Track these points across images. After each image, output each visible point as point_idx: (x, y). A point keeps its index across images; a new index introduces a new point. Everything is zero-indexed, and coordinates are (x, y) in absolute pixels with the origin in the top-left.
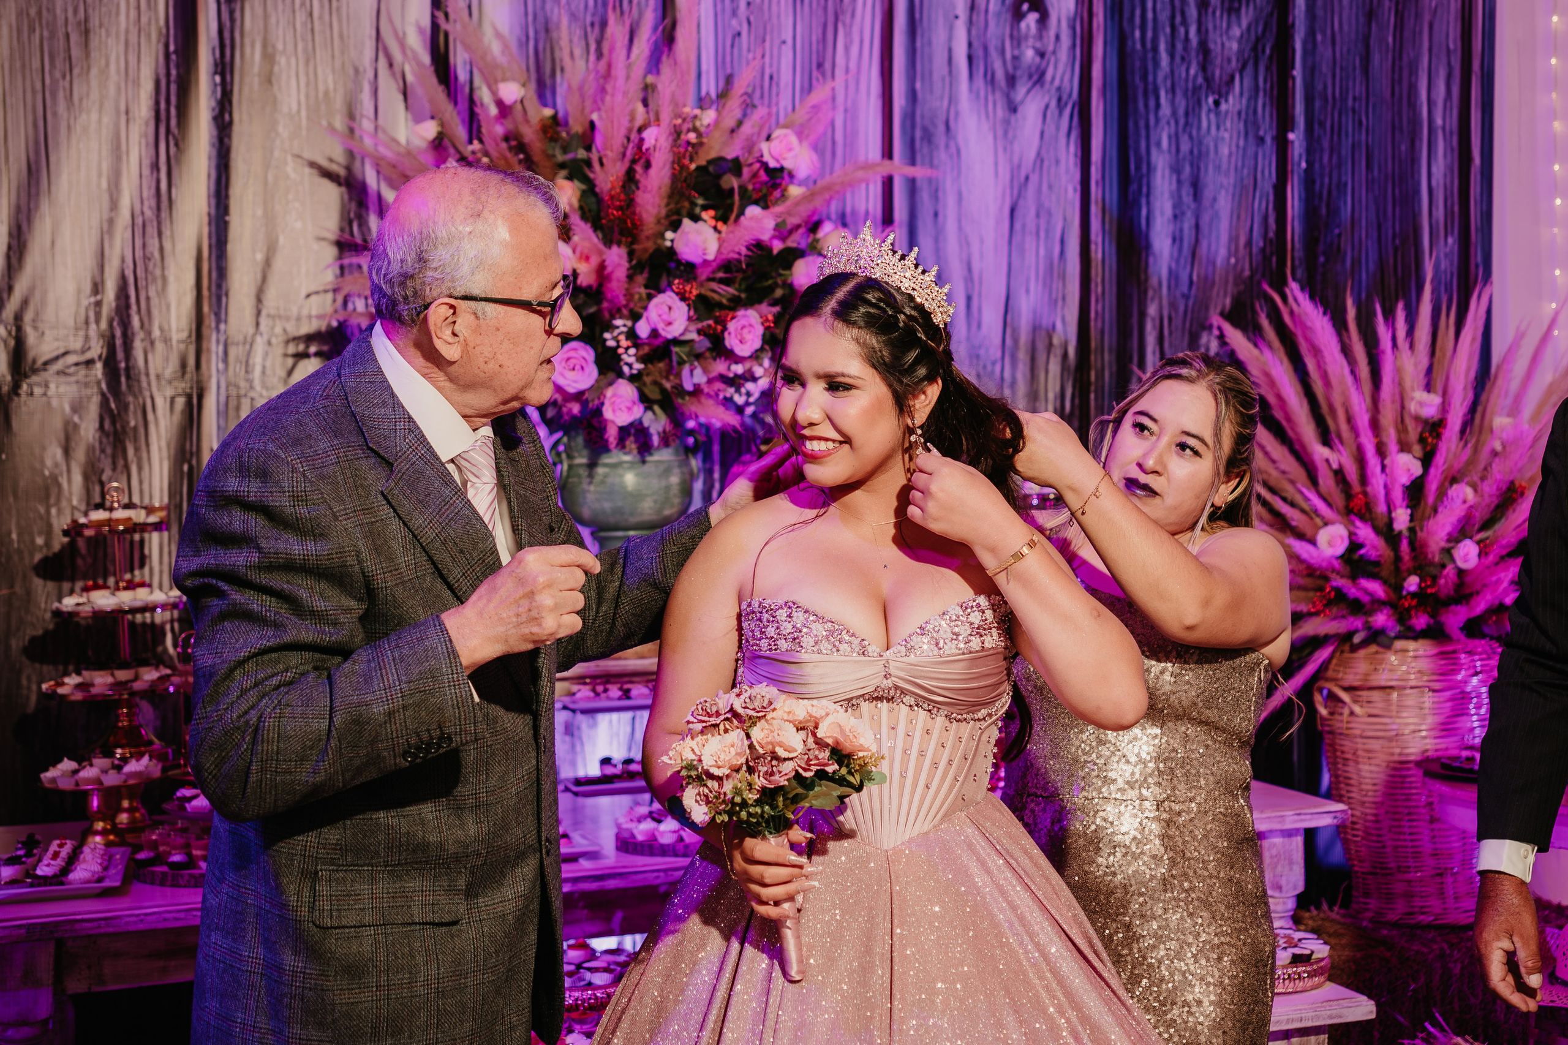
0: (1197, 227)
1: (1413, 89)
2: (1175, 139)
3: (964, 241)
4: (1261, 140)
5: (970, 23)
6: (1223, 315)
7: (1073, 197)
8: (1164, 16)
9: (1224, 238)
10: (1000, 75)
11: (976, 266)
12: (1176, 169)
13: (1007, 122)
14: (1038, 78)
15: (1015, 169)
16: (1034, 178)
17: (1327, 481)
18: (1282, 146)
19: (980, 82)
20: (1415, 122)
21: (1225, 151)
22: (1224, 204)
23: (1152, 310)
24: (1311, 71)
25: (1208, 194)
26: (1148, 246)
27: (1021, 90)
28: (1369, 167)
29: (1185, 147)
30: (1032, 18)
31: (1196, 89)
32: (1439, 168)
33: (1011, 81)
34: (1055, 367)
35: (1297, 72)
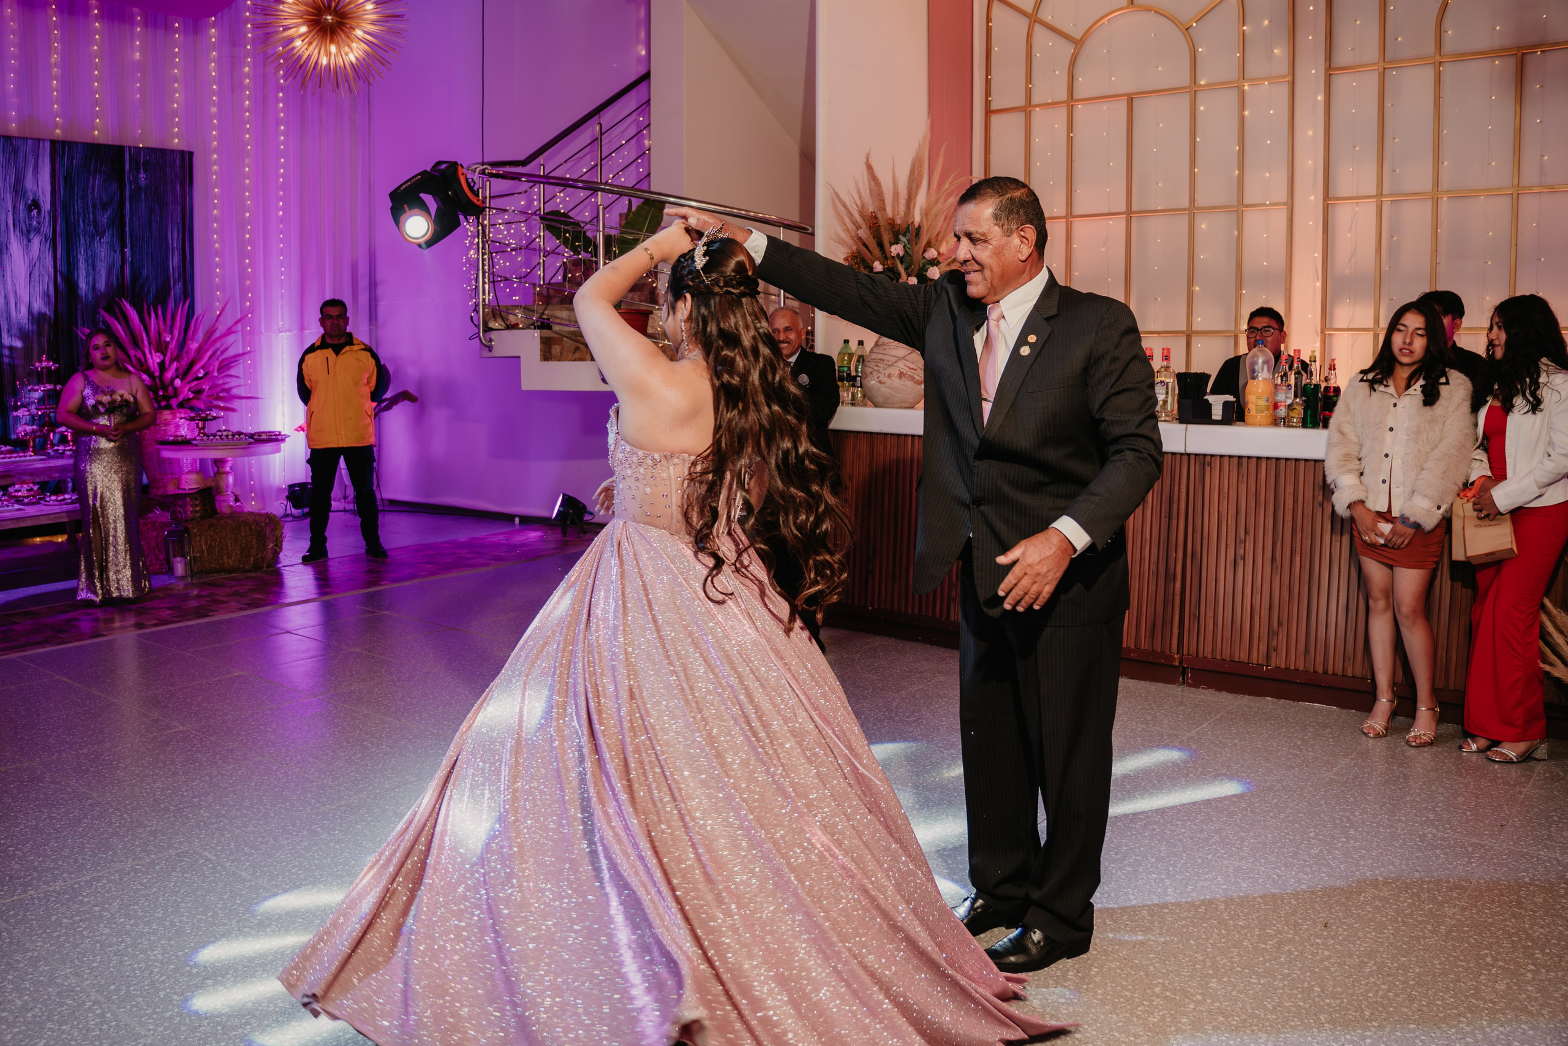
0: (94, 279)
1: (166, 235)
2: (86, 251)
3: (14, 285)
4: (115, 251)
5: (14, 214)
6: (104, 309)
7: (51, 270)
8: (81, 211)
9: (104, 283)
10: (24, 229)
11: (18, 293)
12: (87, 261)
13: (27, 245)
14: (38, 231)
15: (31, 261)
16: (37, 264)
17: (135, 362)
18: (123, 254)
19: (18, 232)
20: (167, 245)
21: (103, 254)
22: (103, 273)
23: (80, 307)
24: (131, 230)
25: (98, 269)
26: (78, 286)
27: (32, 235)
28: (152, 260)
29: (89, 254)
30: (35, 212)
31: (93, 235)
32: (176, 260)
33: (29, 232)
34: (46, 326)
35: (127, 229)
